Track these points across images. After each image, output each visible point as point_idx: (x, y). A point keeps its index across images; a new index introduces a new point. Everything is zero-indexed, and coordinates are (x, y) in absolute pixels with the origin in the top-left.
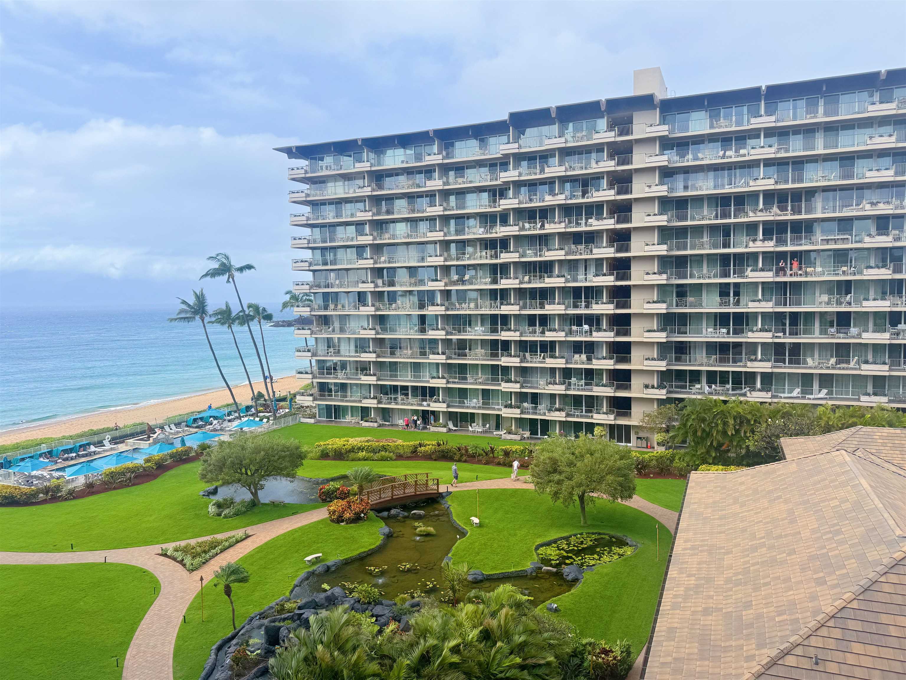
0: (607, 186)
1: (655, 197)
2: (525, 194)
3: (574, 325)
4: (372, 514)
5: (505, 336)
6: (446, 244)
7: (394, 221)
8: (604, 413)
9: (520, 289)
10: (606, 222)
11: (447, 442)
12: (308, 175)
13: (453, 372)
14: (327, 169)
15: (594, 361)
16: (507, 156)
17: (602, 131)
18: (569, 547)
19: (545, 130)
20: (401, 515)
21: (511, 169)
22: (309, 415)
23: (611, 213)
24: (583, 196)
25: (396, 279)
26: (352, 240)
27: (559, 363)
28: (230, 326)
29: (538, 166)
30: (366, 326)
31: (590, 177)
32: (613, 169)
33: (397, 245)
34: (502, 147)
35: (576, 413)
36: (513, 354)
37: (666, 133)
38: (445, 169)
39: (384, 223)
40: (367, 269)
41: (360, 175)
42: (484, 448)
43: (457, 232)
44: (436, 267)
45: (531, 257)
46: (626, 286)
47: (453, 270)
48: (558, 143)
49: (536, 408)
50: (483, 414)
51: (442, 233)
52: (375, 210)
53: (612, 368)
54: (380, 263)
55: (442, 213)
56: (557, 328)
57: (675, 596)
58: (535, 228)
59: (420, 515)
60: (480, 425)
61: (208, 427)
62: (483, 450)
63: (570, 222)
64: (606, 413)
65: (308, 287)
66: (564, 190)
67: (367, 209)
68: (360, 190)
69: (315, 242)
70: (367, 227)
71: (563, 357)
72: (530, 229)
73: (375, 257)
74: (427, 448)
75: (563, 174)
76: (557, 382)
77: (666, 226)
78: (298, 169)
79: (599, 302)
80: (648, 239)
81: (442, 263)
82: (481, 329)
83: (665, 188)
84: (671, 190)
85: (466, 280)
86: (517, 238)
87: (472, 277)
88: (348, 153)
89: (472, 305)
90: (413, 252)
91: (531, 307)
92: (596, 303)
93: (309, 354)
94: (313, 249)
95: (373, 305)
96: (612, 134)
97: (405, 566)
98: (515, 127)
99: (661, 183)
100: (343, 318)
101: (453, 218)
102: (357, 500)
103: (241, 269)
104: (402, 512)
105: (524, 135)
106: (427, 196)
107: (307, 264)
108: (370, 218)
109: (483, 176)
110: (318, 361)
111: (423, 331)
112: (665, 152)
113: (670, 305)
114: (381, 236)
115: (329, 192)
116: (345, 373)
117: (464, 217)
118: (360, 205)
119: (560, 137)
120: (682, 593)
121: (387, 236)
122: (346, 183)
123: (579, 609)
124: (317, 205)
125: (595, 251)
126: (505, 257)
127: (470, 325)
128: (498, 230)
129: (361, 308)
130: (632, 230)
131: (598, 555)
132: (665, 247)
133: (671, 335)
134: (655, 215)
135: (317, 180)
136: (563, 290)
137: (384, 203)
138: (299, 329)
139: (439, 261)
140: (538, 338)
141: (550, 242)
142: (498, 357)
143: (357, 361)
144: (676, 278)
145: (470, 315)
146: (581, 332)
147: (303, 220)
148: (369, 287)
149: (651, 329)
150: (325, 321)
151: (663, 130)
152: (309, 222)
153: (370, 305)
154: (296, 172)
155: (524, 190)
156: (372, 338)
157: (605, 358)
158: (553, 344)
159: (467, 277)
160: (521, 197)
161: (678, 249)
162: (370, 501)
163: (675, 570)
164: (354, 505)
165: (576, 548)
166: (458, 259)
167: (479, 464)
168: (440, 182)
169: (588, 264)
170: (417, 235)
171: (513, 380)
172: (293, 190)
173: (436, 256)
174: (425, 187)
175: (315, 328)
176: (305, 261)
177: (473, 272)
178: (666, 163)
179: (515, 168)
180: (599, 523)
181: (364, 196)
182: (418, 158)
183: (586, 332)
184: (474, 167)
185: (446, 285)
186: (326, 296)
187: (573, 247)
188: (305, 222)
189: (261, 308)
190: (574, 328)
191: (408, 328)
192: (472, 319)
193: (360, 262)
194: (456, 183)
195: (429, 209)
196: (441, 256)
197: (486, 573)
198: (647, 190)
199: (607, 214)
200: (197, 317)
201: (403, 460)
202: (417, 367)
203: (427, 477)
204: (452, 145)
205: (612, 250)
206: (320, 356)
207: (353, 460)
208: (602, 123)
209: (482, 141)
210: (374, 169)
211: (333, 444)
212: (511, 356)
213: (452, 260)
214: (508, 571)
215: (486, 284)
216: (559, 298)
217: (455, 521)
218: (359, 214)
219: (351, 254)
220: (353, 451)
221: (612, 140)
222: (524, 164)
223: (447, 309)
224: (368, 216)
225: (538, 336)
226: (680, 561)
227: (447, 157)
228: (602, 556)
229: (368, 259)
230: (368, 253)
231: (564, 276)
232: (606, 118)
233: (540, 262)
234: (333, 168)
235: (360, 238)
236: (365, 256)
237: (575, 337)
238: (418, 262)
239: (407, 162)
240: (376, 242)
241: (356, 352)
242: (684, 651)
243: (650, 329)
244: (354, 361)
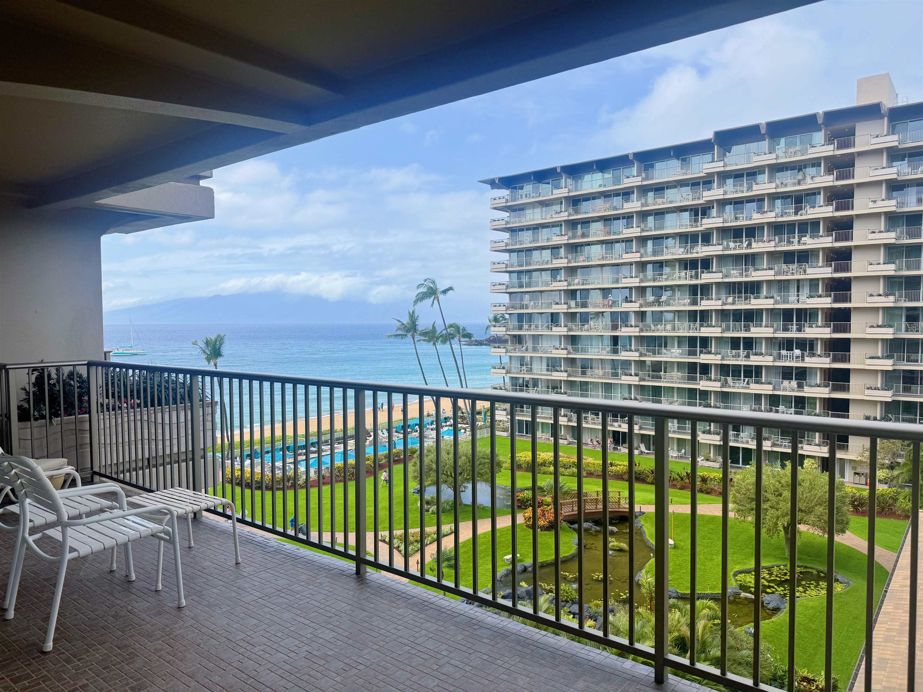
0: (824, 201)
1: (880, 213)
2: (731, 213)
3: (783, 349)
4: (564, 524)
5: (704, 359)
6: (642, 266)
7: (589, 244)
8: (816, 445)
9: (723, 311)
10: (822, 240)
11: (639, 464)
12: (508, 204)
13: (646, 395)
14: (526, 197)
15: (806, 389)
16: (711, 175)
17: (818, 145)
18: (770, 577)
19: (753, 146)
20: (593, 529)
21: (715, 187)
22: (503, 428)
23: (829, 230)
24: (796, 213)
25: (589, 301)
26: (547, 263)
27: (766, 389)
28: (434, 344)
29: (745, 183)
30: (558, 345)
31: (804, 193)
32: (831, 184)
33: (591, 267)
34: (706, 166)
35: (784, 444)
36: (713, 378)
37: (896, 144)
38: (644, 190)
39: (579, 246)
40: (560, 290)
41: (559, 201)
42: (680, 473)
43: (655, 253)
44: (631, 288)
45: (736, 277)
46: (845, 308)
47: (649, 292)
48: (769, 159)
49: (738, 435)
50: (679, 439)
51: (638, 255)
52: (570, 234)
53: (827, 396)
54: (574, 285)
55: (639, 234)
56: (763, 351)
57: (889, 630)
58: (740, 248)
59: (613, 531)
60: (675, 449)
61: (415, 433)
62: (678, 474)
63: (780, 241)
64: (819, 445)
65: (504, 308)
66: (774, 206)
67: (563, 233)
68: (557, 215)
69: (512, 266)
70: (562, 251)
71: (769, 383)
72: (735, 249)
73: (569, 279)
74: (618, 468)
75: (774, 191)
76: (763, 409)
77: (894, 244)
78: (499, 199)
79: (814, 326)
80: (872, 259)
81: (638, 285)
82: (678, 351)
83: (894, 202)
84: (900, 204)
85: (663, 302)
86: (720, 258)
87: (669, 298)
88: (547, 181)
89: (669, 327)
90: (608, 274)
91: (735, 329)
92: (809, 327)
93: (504, 371)
94: (510, 272)
95: (566, 326)
96: (831, 147)
97: (599, 575)
98: (720, 145)
99: (889, 197)
100: (536, 338)
101: (651, 239)
102: (550, 509)
103: (445, 292)
104: (594, 526)
105: (729, 152)
106: (624, 218)
107: (504, 287)
108: (566, 242)
109: (684, 195)
110: (512, 378)
111: (615, 352)
112: (895, 164)
113: (899, 329)
114: (576, 259)
115: (528, 218)
116: (536, 390)
117: (662, 238)
118: (557, 230)
119: (770, 153)
120: (897, 627)
121: (582, 258)
122: (544, 209)
123: (780, 637)
124: (515, 231)
125: (809, 271)
126: (706, 278)
127: (666, 346)
128: (699, 250)
129: (554, 329)
130: (853, 248)
131: (803, 588)
132: (892, 267)
133: (898, 362)
134: (880, 232)
135: (517, 207)
136: (772, 312)
137: (579, 226)
138: (495, 347)
139: (635, 282)
140: (742, 362)
141: (757, 261)
142: (696, 381)
143: (548, 380)
144: (905, 301)
145: (666, 337)
146: (792, 357)
147: (502, 246)
148: (562, 308)
149: (875, 355)
150: (519, 340)
151: (892, 141)
152: (508, 248)
153: (562, 325)
154: (498, 201)
155: (729, 208)
156: (564, 358)
157: (819, 386)
158: (759, 368)
159: (664, 298)
160: (726, 216)
161: (908, 269)
162: (563, 512)
163: (890, 605)
164: (548, 514)
165: (778, 579)
166: (654, 280)
167: (674, 488)
168: (639, 204)
169: (800, 284)
170: (612, 257)
171: (712, 405)
172: (494, 218)
173: (632, 277)
174: (623, 209)
175: (509, 346)
176: (503, 284)
177: (669, 293)
178: (895, 176)
179: (719, 187)
180: (806, 557)
181: (560, 221)
182: (617, 181)
183: (797, 357)
184: (675, 187)
185: (641, 306)
186: (520, 317)
187: (784, 266)
188: (504, 248)
189: (461, 328)
190: (784, 352)
191: (600, 349)
192: (668, 342)
193: (554, 284)
194: (655, 204)
195: (625, 231)
196: (636, 277)
197: (681, 592)
198: (871, 205)
199: (824, 232)
200: (409, 335)
201: (594, 477)
202: (608, 387)
203: (619, 495)
204: (652, 166)
205: (829, 270)
206: (514, 373)
207: (544, 473)
208: (819, 137)
209: (684, 160)
210: (571, 194)
211: (526, 457)
212: (711, 380)
213: (648, 281)
214: (704, 592)
215: (684, 305)
216: (767, 320)
217: (649, 541)
218: (555, 238)
219: (546, 276)
220: (544, 466)
221: (831, 153)
222: (730, 182)
223: (641, 330)
224: (564, 240)
225: (742, 360)
226: (897, 597)
227: (647, 179)
228: (808, 589)
229: (562, 281)
230: (562, 275)
231: (772, 297)
232: (823, 131)
233: (746, 283)
234: (531, 196)
235: (554, 261)
236: (558, 278)
237: (785, 362)
238: (613, 283)
239: (605, 186)
240: (570, 265)
241: (548, 370)
242: (896, 681)
243: (872, 355)
244: (545, 379)
